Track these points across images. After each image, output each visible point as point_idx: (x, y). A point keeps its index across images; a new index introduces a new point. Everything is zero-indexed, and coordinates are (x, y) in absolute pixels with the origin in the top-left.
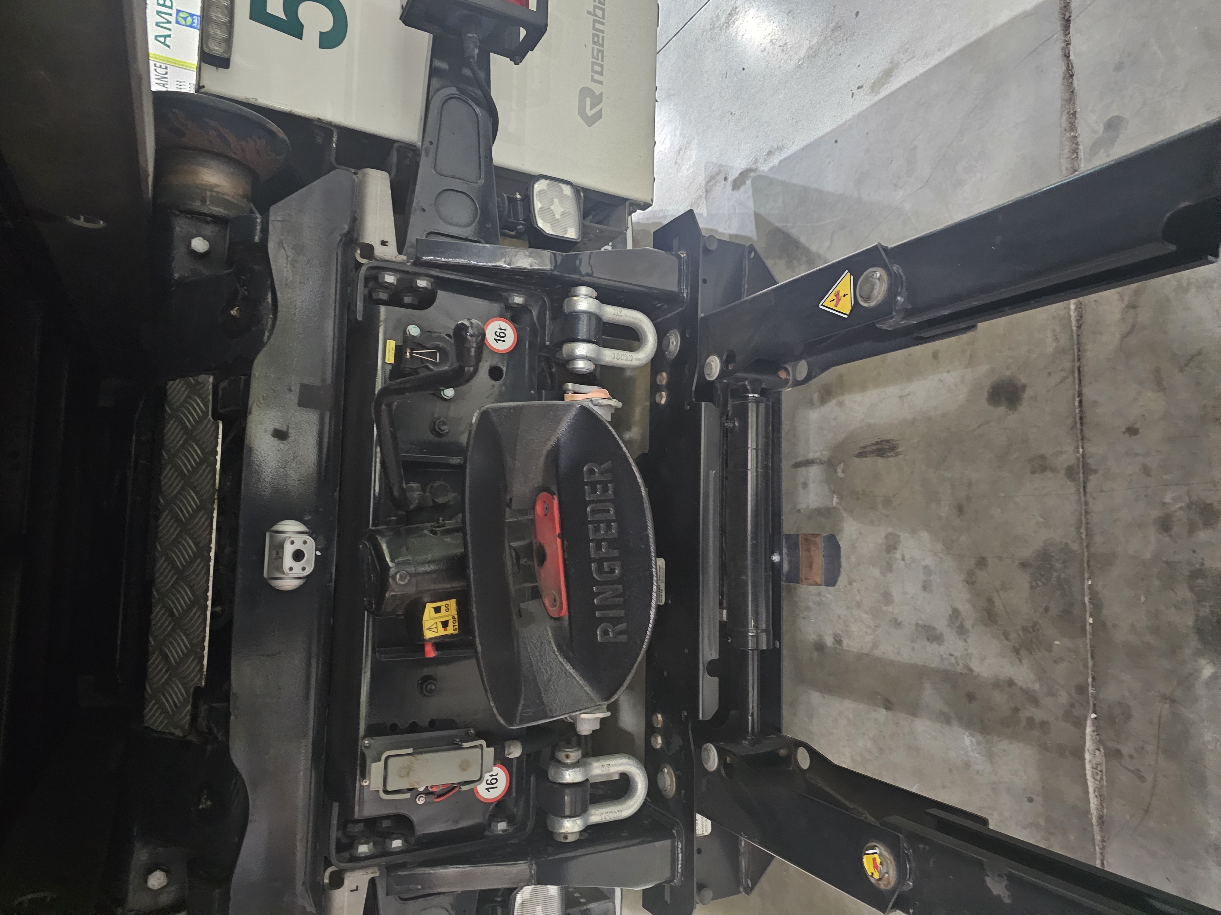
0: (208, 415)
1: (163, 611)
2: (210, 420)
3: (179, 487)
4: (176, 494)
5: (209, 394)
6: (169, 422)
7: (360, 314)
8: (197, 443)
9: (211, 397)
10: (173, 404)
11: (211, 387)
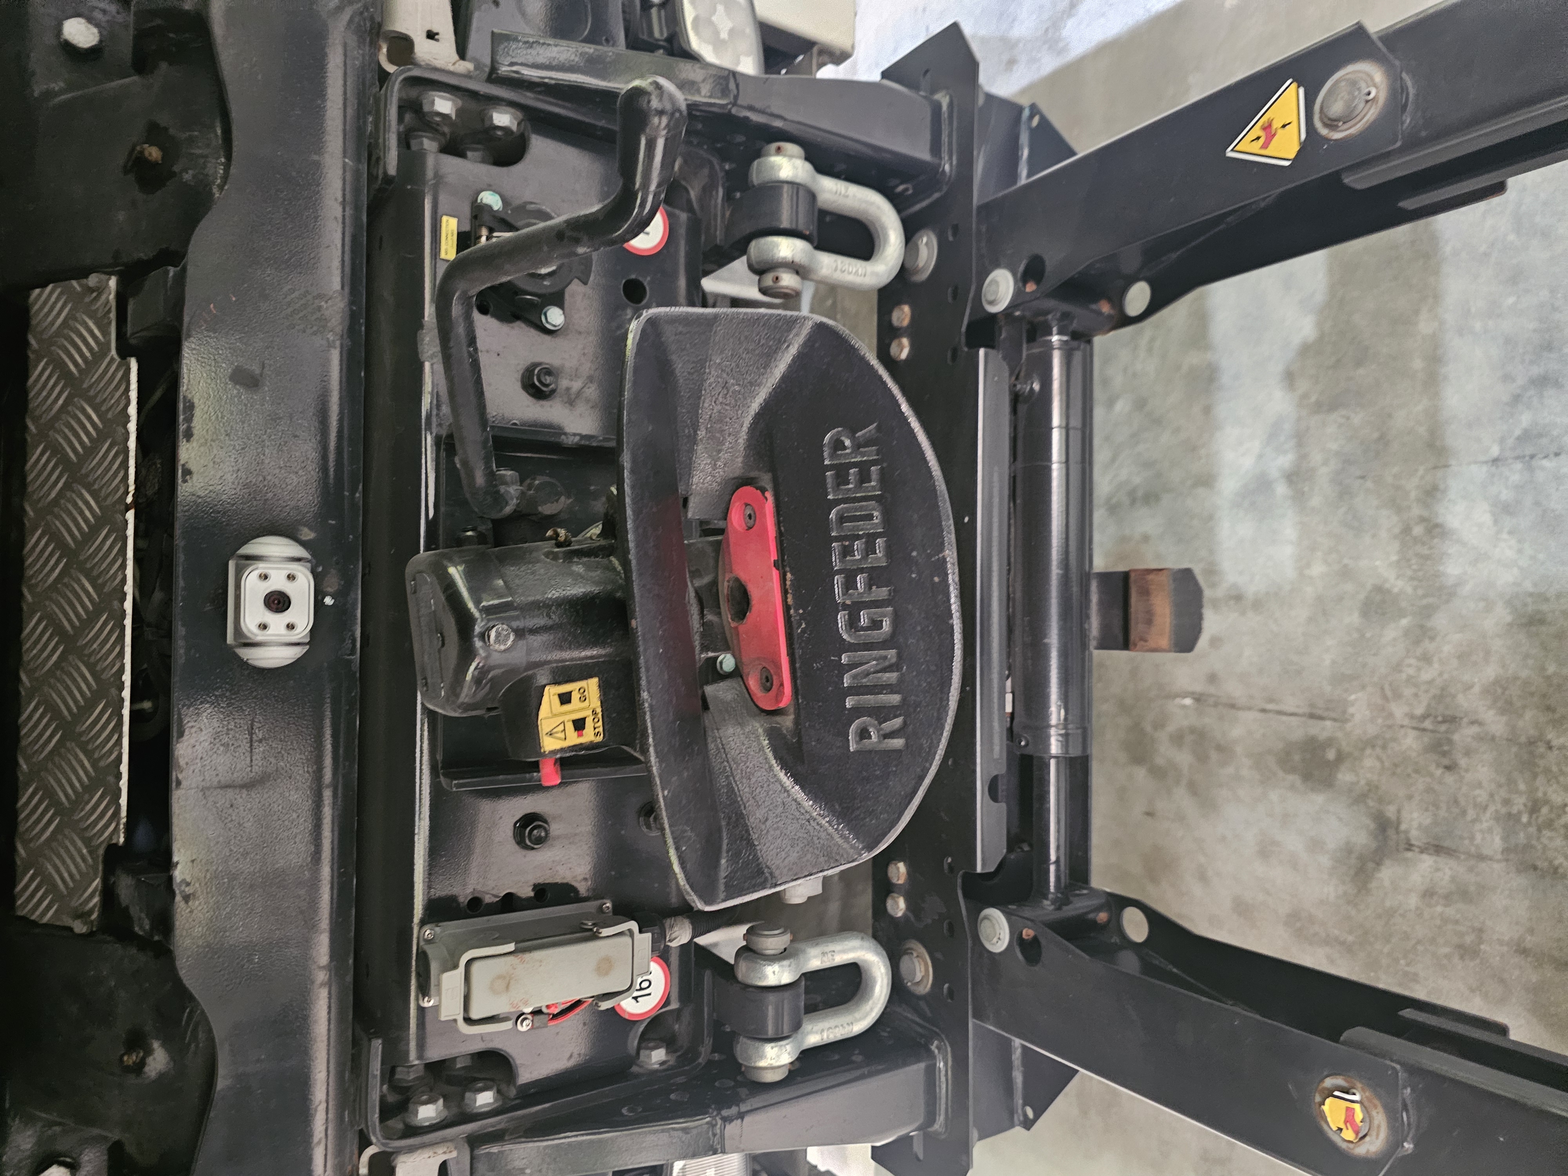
0: (109, 350)
1: (41, 710)
2: (112, 359)
3: (60, 485)
4: (55, 497)
5: (109, 311)
6: (36, 366)
7: (392, 162)
8: (90, 401)
9: (113, 315)
10: (42, 332)
11: (112, 297)
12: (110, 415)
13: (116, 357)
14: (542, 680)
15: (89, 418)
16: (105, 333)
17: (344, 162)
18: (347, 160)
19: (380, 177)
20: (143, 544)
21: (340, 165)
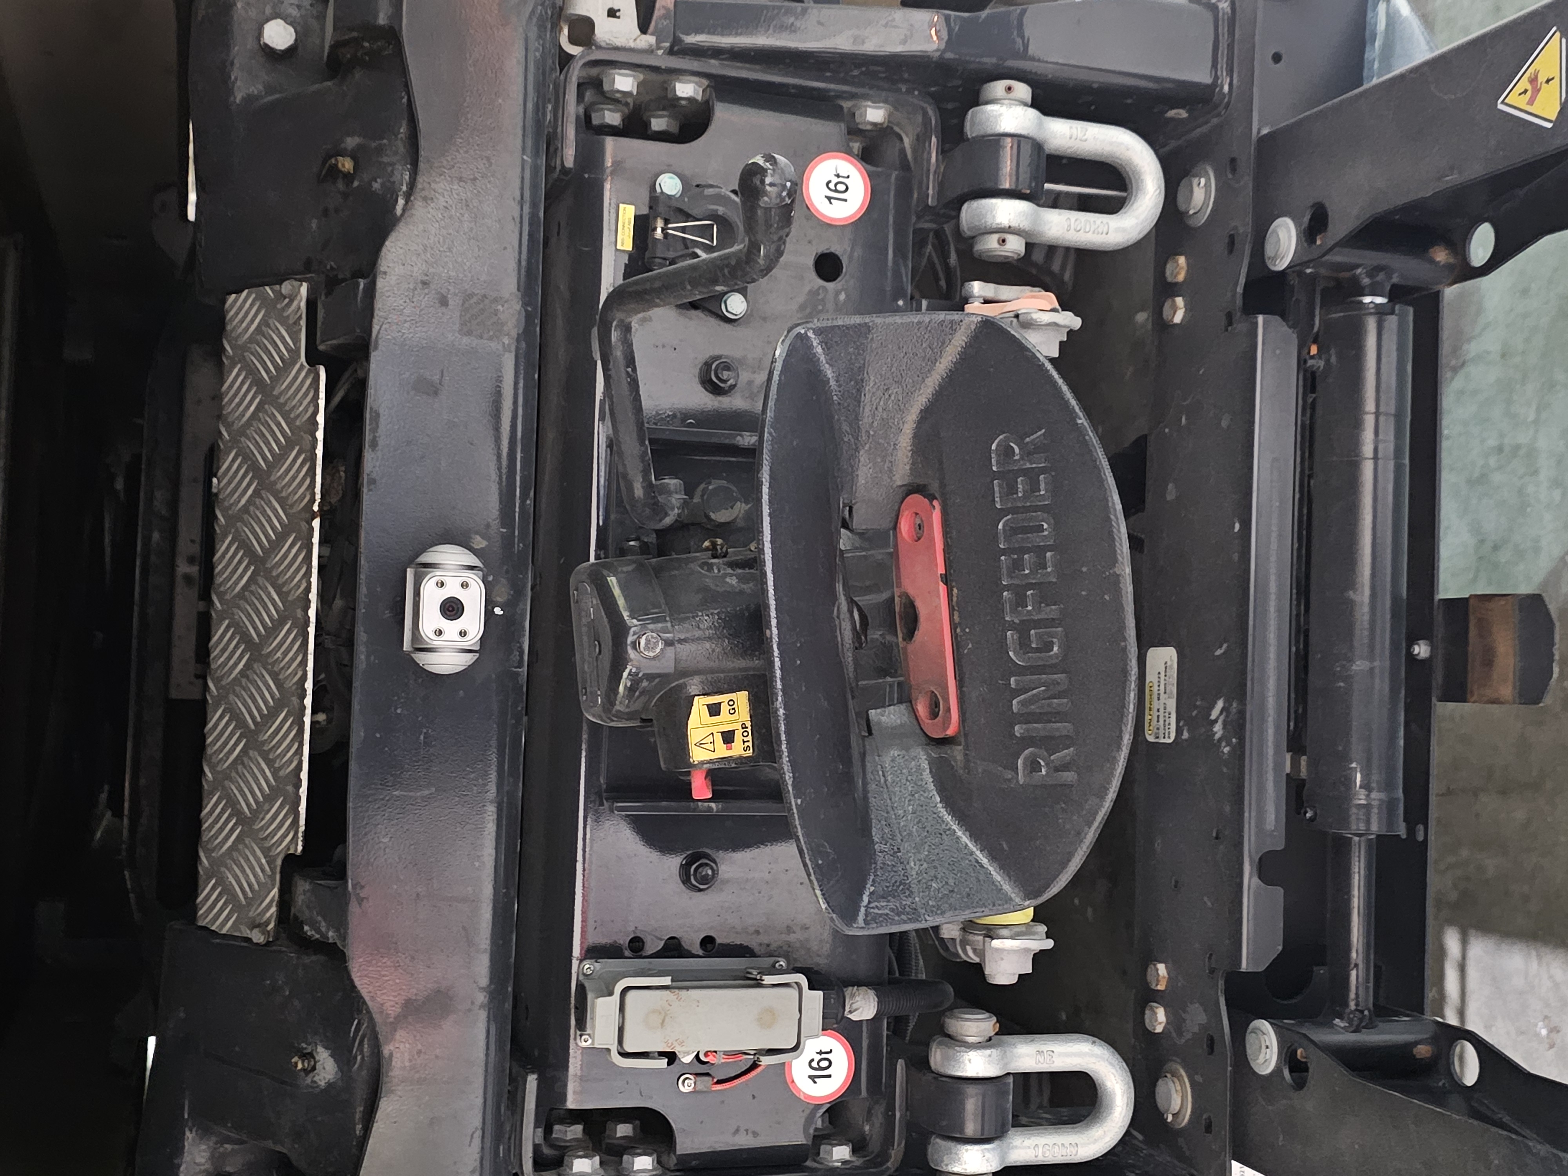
0: (300, 357)
1: (227, 718)
2: (302, 365)
3: (250, 492)
4: (245, 505)
5: (300, 318)
6: (231, 372)
7: (569, 156)
8: (280, 408)
9: (303, 323)
10: (236, 339)
11: (303, 304)
12: (298, 423)
13: (305, 364)
14: (693, 690)
15: (279, 425)
16: (296, 341)
17: (523, 159)
18: (525, 157)
19: (558, 170)
20: (327, 552)
21: (518, 163)
